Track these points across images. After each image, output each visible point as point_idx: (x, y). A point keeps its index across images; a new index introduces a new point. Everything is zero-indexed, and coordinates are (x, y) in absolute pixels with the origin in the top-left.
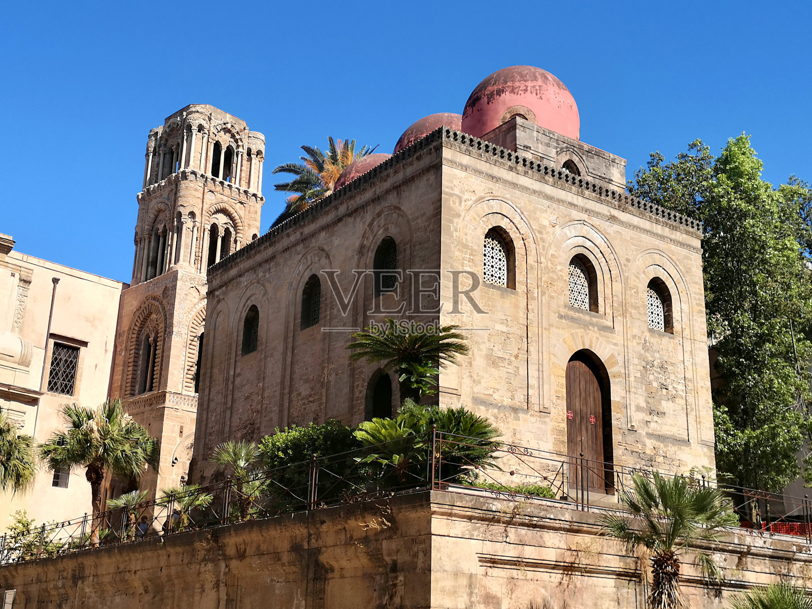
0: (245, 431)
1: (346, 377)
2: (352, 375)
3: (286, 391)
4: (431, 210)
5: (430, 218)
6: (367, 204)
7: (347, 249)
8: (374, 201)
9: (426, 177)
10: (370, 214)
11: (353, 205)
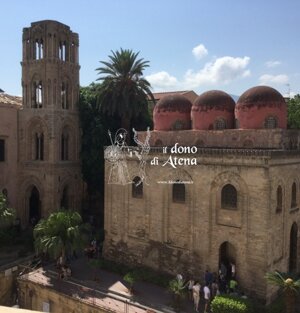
0: (138, 231)
1: (206, 237)
3: (165, 226)
4: (261, 186)
5: (261, 190)
6: (218, 164)
7: (204, 179)
8: (222, 165)
9: (258, 169)
10: (219, 170)
11: (206, 160)
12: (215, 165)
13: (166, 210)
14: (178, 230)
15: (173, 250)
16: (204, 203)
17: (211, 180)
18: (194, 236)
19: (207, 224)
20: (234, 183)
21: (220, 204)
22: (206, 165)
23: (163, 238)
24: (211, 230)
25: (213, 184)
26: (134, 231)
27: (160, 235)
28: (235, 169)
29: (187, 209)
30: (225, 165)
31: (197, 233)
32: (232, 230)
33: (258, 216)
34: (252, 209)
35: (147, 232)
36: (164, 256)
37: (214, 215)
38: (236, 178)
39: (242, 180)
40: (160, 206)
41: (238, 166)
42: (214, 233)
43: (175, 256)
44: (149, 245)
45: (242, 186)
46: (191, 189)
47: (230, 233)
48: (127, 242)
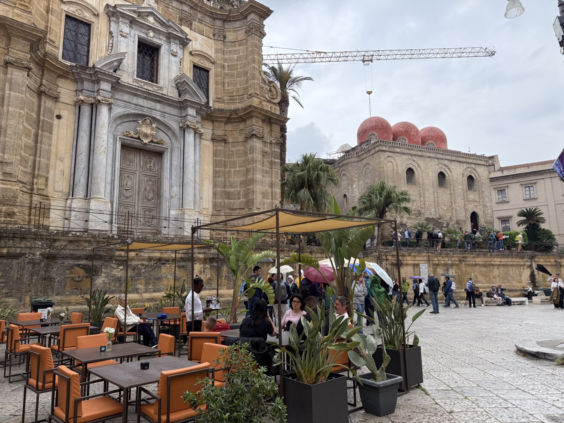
0: (415, 212)
2: (465, 210)
3: (437, 205)
4: (486, 176)
5: (486, 179)
7: (457, 171)
8: (467, 163)
9: (483, 167)
10: (465, 166)
11: (458, 159)
12: (463, 162)
13: (436, 193)
14: (444, 208)
15: (443, 223)
16: (459, 187)
17: (462, 172)
18: (456, 210)
19: (462, 201)
20: (473, 175)
21: (467, 188)
22: (458, 162)
23: (436, 215)
24: (465, 205)
25: (463, 174)
27: (433, 213)
28: (473, 166)
30: (468, 163)
31: (458, 208)
32: (476, 204)
33: (487, 194)
34: (484, 189)
35: (423, 211)
37: (465, 195)
38: (474, 171)
39: (477, 172)
40: (431, 190)
41: (475, 164)
42: (467, 207)
43: (445, 227)
44: (425, 222)
45: (477, 176)
46: (451, 178)
47: (475, 206)
48: (407, 222)
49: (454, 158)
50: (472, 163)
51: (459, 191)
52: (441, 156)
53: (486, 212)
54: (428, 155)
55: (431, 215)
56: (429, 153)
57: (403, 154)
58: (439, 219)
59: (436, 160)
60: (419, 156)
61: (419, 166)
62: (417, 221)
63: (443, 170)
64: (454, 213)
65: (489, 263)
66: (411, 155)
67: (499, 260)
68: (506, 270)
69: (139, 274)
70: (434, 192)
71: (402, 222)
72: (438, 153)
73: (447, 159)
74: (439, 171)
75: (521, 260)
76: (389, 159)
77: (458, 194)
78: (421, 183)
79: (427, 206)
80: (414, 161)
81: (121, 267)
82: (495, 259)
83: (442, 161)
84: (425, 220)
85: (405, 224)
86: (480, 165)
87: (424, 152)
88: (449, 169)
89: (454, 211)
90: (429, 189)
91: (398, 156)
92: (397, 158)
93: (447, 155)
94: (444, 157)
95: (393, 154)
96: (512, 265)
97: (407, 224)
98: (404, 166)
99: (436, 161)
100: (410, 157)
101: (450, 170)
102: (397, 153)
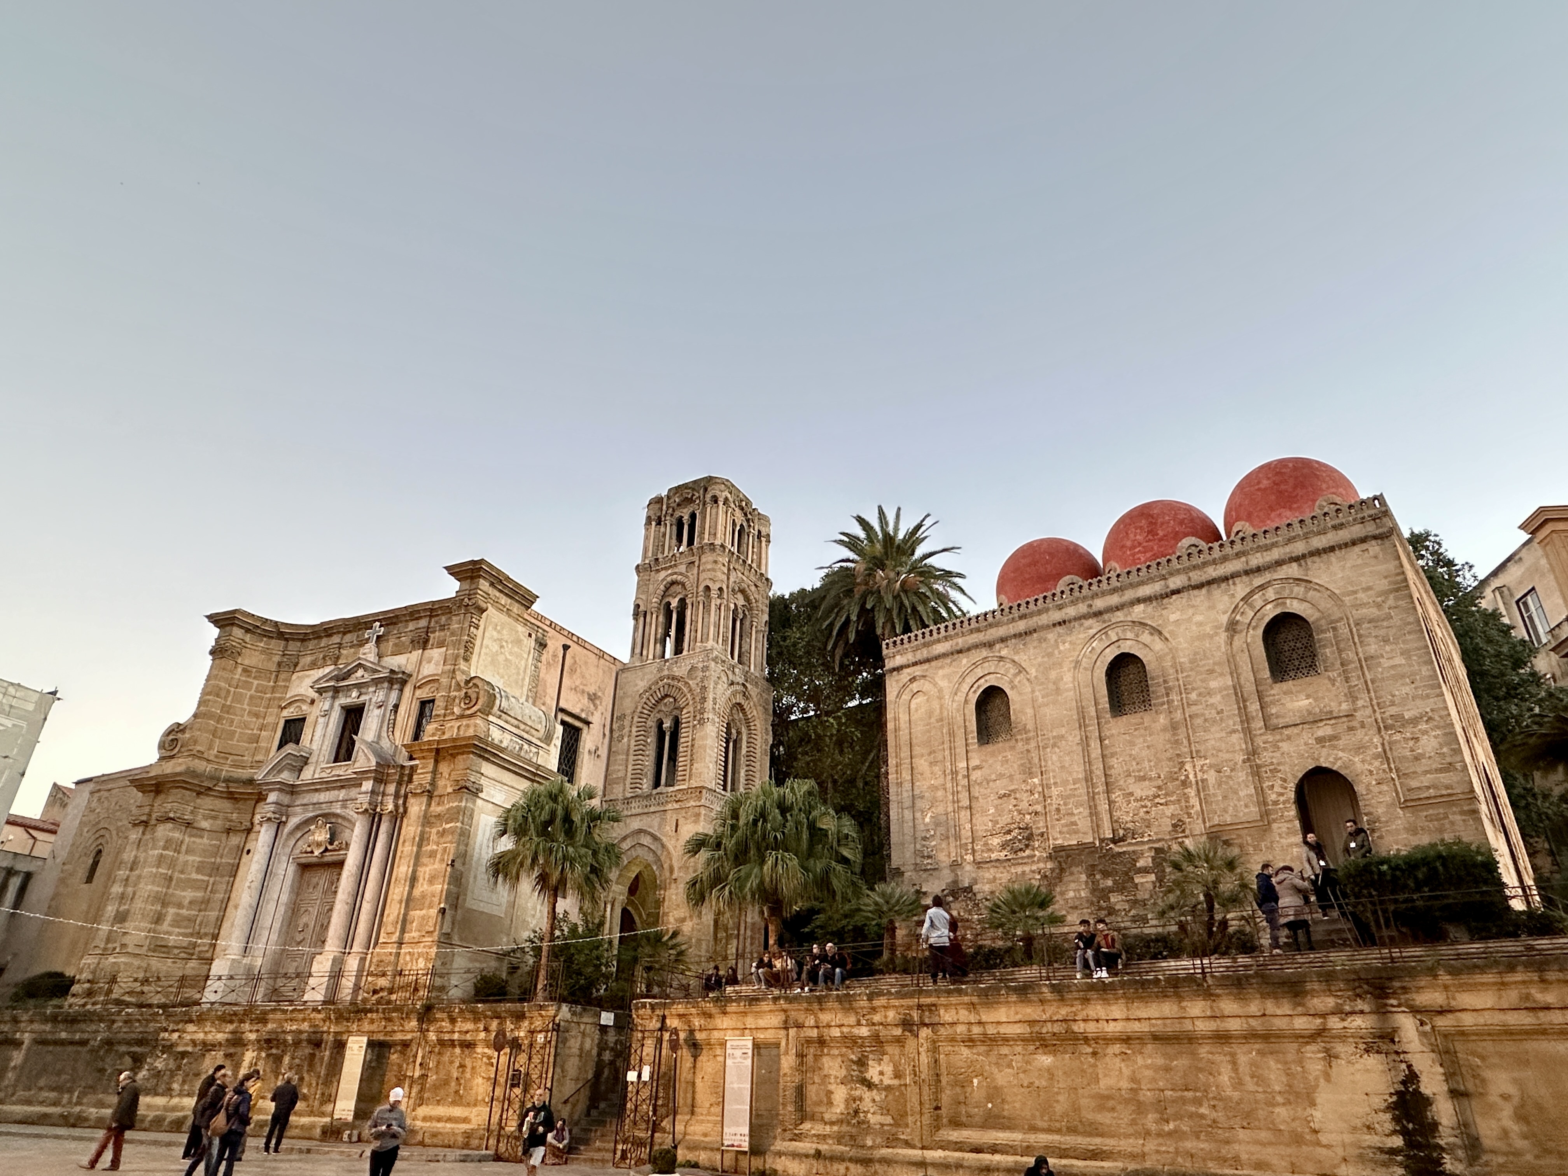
0: (1009, 837)
1: (1242, 775)
2: (1256, 772)
3: (1101, 788)
4: (1383, 584)
5: (1386, 593)
6: (1234, 576)
7: (1200, 624)
8: (1247, 573)
9: (1357, 549)
10: (1240, 589)
11: (1197, 577)
12: (1226, 579)
13: (1095, 744)
14: (1141, 790)
15: (1134, 857)
16: (1213, 684)
17: (1224, 619)
18: (1202, 786)
19: (1237, 739)
20: (1295, 607)
21: (1267, 674)
22: (1199, 586)
23: (1097, 827)
24: (1253, 753)
25: (1232, 627)
26: (996, 841)
27: (1084, 823)
28: (1293, 570)
29: (1162, 720)
30: (1258, 570)
31: (1211, 777)
32: (1324, 731)
33: (1400, 660)
34: (1372, 648)
35: (1039, 826)
36: (1109, 883)
37: (1254, 707)
38: (1299, 590)
39: (1320, 588)
40: (1074, 738)
41: (1296, 559)
42: (1266, 757)
43: (1145, 871)
44: (1050, 865)
45: (1326, 604)
46: (1168, 663)
47: (1320, 740)
48: (975, 881)
49: (1175, 582)
50: (1279, 563)
51: (1216, 699)
52: (1114, 600)
53: (1403, 751)
54: (1057, 616)
55: (1076, 832)
56: (1060, 608)
57: (960, 652)
58: (1114, 841)
59: (1090, 622)
60: (1018, 636)
61: (1021, 670)
62: (1013, 870)
63: (1127, 647)
64: (1194, 801)
65: (1057, 1028)
66: (990, 645)
67: (1117, 1010)
68: (1181, 1063)
69: (179, 1068)
70: (1085, 742)
71: (955, 882)
72: (1095, 596)
73: (1139, 601)
74: (1110, 655)
75: (1286, 1008)
76: (915, 687)
77: (1211, 714)
78: (1030, 726)
79: (1055, 802)
80: (1001, 658)
81: (165, 1056)
82: (1097, 1009)
83: (1120, 616)
84: (1050, 857)
85: (969, 890)
86: (1332, 549)
87: (1039, 612)
88: (1157, 632)
89: (1192, 792)
90: (1062, 737)
91: (942, 667)
92: (941, 672)
93: (1142, 583)
94: (1130, 595)
95: (926, 666)
96: (1222, 1038)
97: (976, 888)
98: (965, 687)
99: (1094, 625)
100: (984, 653)
101: (1160, 633)
102: (937, 658)
